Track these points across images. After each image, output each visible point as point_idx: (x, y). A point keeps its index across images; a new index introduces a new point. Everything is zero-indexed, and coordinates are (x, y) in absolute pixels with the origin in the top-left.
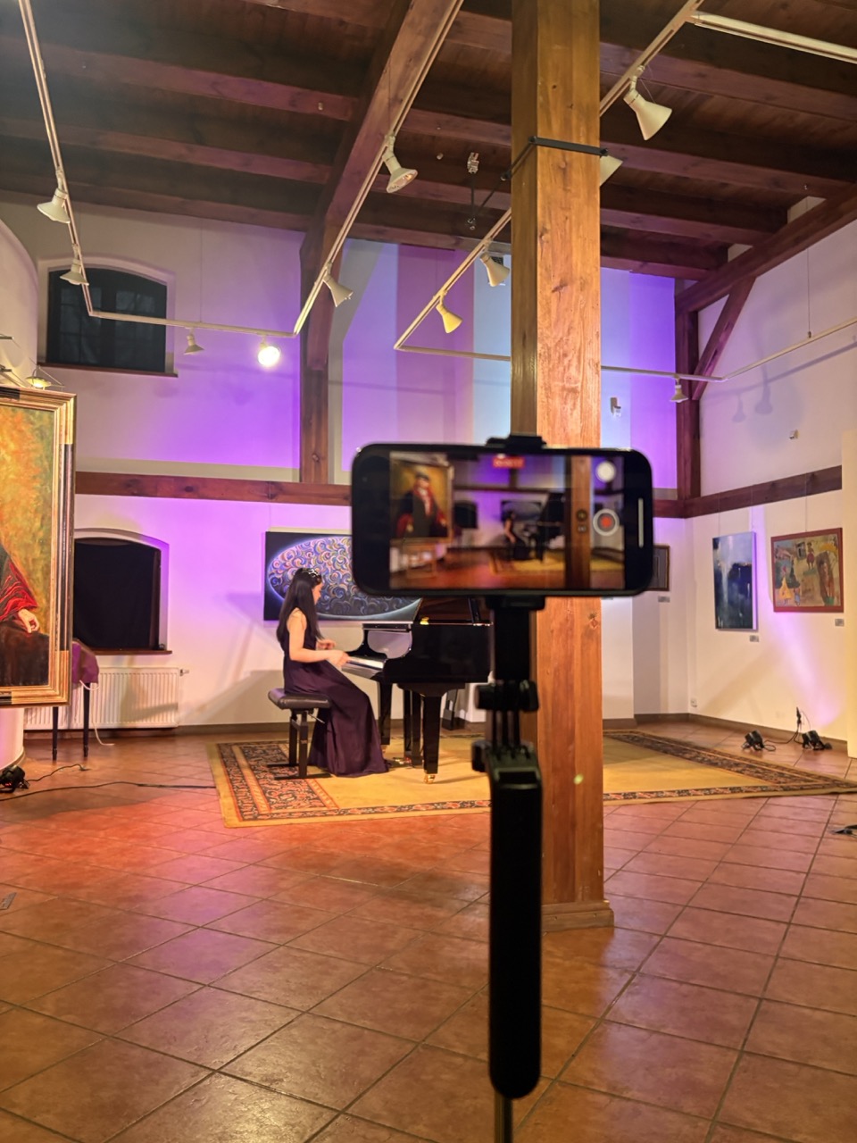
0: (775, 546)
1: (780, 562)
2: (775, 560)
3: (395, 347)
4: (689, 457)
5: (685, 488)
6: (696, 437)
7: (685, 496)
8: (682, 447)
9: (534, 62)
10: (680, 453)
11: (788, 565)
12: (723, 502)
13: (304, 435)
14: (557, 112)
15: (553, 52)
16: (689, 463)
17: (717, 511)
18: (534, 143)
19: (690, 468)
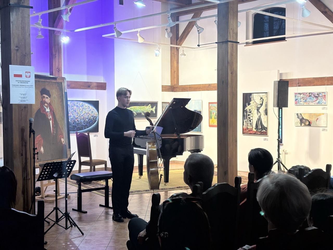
0: (210, 105)
1: (212, 110)
2: (210, 110)
3: (103, 36)
4: (176, 70)
5: (174, 81)
6: (178, 63)
7: (174, 84)
8: (173, 66)
9: (227, 23)
10: (172, 68)
11: (215, 112)
12: (190, 88)
13: (54, 61)
14: (232, 34)
15: (231, 21)
16: (176, 72)
17: (187, 91)
18: (228, 41)
19: (176, 74)
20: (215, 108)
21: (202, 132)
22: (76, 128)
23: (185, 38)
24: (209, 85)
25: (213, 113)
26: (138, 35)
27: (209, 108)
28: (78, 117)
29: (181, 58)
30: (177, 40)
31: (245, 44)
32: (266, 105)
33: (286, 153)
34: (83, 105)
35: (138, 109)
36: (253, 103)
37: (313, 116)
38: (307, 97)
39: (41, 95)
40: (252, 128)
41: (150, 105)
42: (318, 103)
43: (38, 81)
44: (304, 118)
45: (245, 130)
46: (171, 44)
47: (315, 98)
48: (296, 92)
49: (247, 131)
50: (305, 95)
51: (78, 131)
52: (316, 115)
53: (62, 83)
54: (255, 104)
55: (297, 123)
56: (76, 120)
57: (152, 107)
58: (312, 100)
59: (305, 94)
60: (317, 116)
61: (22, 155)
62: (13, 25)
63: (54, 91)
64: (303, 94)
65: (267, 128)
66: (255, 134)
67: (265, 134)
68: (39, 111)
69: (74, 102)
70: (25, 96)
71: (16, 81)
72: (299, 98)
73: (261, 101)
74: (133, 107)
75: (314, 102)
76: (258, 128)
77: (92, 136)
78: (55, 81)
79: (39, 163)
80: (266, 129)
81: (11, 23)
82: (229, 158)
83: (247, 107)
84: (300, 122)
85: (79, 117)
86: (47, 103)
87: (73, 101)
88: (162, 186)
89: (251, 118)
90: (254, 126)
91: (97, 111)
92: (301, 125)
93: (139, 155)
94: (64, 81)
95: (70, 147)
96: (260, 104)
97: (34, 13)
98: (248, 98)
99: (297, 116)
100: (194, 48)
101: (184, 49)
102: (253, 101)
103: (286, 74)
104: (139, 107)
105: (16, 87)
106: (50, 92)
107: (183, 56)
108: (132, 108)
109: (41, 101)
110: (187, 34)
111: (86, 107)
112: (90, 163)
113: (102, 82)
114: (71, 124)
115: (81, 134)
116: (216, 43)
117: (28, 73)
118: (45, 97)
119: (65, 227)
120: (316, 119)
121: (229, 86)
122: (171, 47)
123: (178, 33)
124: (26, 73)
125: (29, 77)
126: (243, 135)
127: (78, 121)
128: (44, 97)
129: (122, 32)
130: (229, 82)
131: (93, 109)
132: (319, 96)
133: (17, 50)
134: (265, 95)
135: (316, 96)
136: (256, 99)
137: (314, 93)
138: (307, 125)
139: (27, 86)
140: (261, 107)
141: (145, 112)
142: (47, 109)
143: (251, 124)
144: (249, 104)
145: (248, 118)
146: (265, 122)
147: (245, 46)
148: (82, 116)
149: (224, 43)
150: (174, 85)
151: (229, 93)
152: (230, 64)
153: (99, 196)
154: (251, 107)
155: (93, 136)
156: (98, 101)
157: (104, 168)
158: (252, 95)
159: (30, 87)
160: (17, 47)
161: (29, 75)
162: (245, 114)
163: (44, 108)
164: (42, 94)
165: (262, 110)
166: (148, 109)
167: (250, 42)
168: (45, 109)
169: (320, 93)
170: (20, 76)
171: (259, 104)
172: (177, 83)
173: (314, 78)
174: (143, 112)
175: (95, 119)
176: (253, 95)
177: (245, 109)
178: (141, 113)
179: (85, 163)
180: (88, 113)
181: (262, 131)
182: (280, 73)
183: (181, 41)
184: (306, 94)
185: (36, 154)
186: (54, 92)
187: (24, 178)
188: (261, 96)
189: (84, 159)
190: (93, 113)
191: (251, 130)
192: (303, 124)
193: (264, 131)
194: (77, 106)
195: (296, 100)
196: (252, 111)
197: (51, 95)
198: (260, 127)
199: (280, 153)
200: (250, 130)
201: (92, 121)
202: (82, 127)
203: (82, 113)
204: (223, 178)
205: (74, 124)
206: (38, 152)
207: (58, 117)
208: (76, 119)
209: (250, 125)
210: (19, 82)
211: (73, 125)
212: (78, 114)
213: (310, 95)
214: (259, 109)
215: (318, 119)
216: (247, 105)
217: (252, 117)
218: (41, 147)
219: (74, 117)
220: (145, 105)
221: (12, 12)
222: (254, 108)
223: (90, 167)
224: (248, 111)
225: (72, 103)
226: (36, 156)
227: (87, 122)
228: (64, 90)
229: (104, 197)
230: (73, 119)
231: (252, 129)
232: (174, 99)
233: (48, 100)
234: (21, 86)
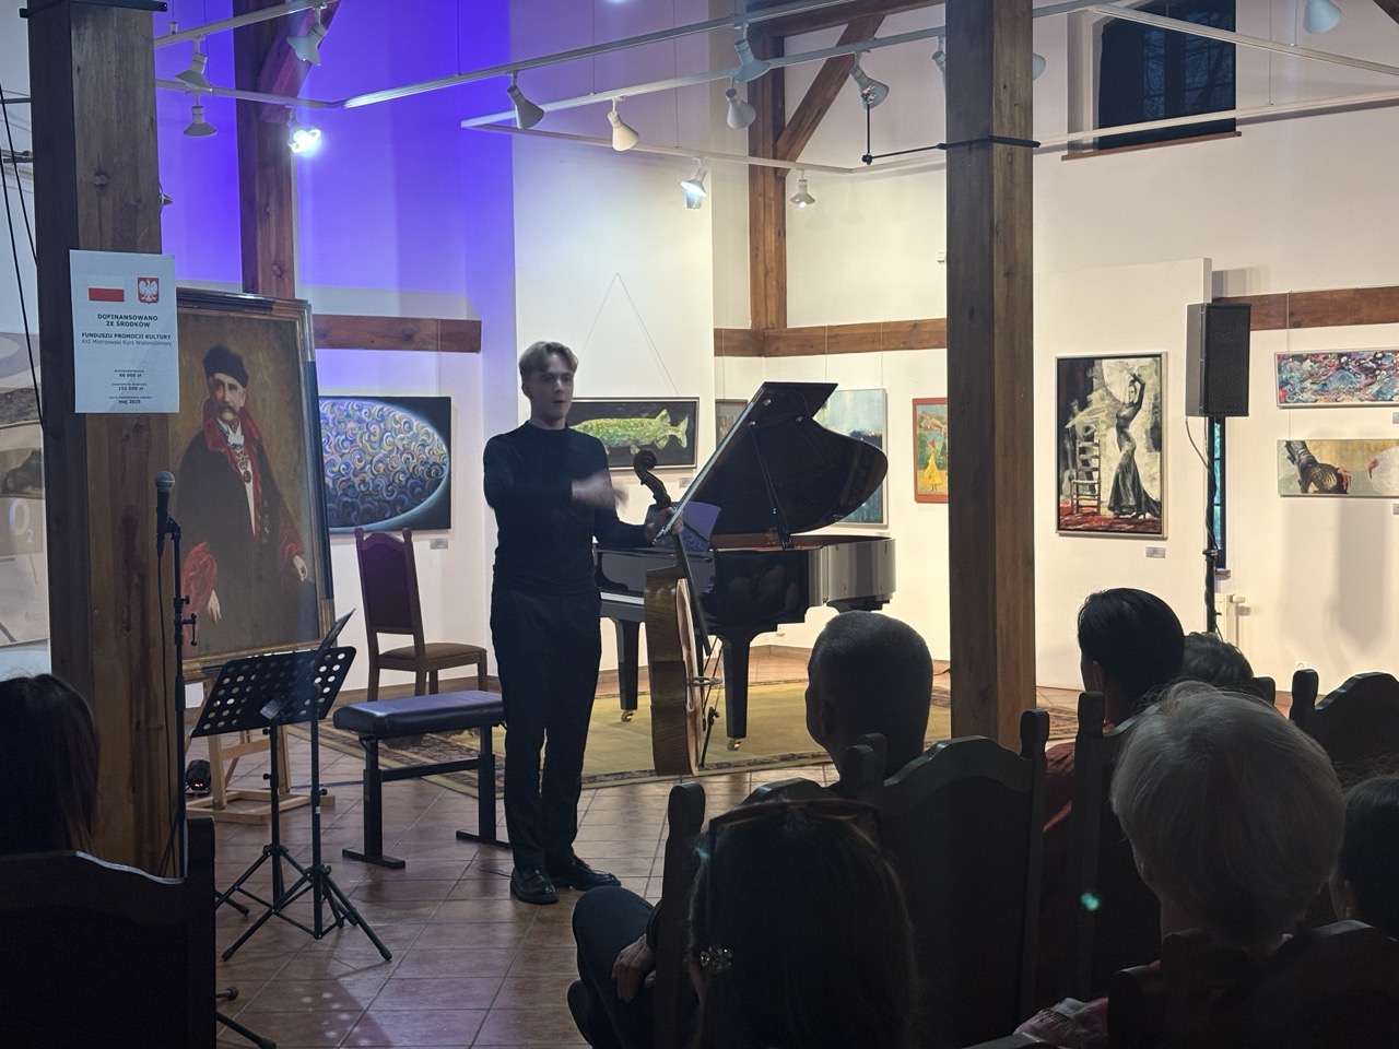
0: (919, 412)
1: (926, 433)
2: (919, 431)
3: (464, 124)
4: (774, 265)
5: (766, 311)
6: (781, 234)
7: (767, 324)
8: (761, 248)
9: (988, 61)
10: (757, 255)
11: (938, 438)
12: (833, 341)
13: (259, 232)
14: (1006, 111)
15: (1004, 55)
16: (773, 275)
17: (823, 353)
18: (992, 139)
19: (774, 283)
20: (939, 423)
21: (885, 523)
22: (355, 513)
23: (809, 128)
24: (916, 325)
25: (933, 444)
26: (612, 117)
27: (917, 422)
28: (364, 466)
29: (797, 212)
30: (776, 139)
31: (1066, 153)
32: (1155, 407)
33: (1242, 611)
34: (382, 416)
35: (616, 431)
36: (1103, 399)
37: (1354, 451)
38: (1331, 373)
39: (208, 377)
40: (1098, 507)
41: (664, 412)
42: (1378, 396)
43: (196, 317)
44: (1319, 462)
45: (1067, 515)
46: (753, 153)
47: (1363, 376)
48: (1283, 350)
49: (1078, 517)
50: (1320, 362)
51: (365, 527)
52: (1369, 449)
53: (294, 324)
54: (1107, 402)
55: (1284, 482)
56: (357, 481)
57: (675, 423)
58: (1352, 383)
59: (1321, 358)
60: (1372, 452)
61: (128, 628)
62: (82, 81)
63: (260, 356)
64: (1314, 357)
65: (1159, 504)
66: (1110, 529)
67: (1154, 529)
68: (199, 441)
69: (347, 402)
70: (136, 380)
71: (100, 317)
72: (1297, 374)
73: (1132, 389)
74: (594, 422)
75: (1361, 394)
76: (1124, 503)
77: (422, 545)
78: (267, 318)
79: (201, 662)
80: (1156, 507)
81: (74, 72)
82: (998, 631)
83: (1074, 416)
84: (1299, 478)
85: (368, 466)
86: (232, 410)
87: (343, 401)
88: (716, 753)
89: (1094, 463)
90: (1106, 496)
91: (441, 442)
92: (1305, 490)
93: (622, 621)
94: (303, 317)
95: (329, 594)
96: (1132, 404)
97: (174, 33)
98: (1081, 379)
99: (1289, 451)
100: (851, 170)
101: (808, 172)
102: (1100, 391)
103: (1241, 274)
104: (621, 421)
105: (100, 342)
106: (245, 361)
107: (803, 204)
108: (592, 428)
109: (208, 401)
110: (818, 115)
111: (397, 422)
112: (413, 659)
113: (464, 318)
114: (336, 496)
115: (376, 535)
116: (941, 146)
117: (148, 281)
118: (223, 384)
119: (313, 929)
120: (1367, 465)
121: (996, 331)
122: (752, 167)
123: (780, 105)
124: (142, 282)
125: (153, 301)
126: (1061, 535)
127: (363, 482)
128: (220, 384)
129: (546, 108)
130: (996, 313)
131: (427, 433)
132: (1380, 366)
133: (102, 186)
134: (1151, 364)
135: (1368, 369)
136: (1115, 383)
137: (1357, 353)
138: (1329, 492)
139: (145, 339)
140: (1135, 414)
141: (646, 442)
142: (234, 432)
143: (1092, 486)
144: (1084, 405)
145: (1079, 464)
146: (1153, 479)
147: (1064, 158)
148: (379, 461)
149: (974, 146)
150: (764, 326)
151: (996, 360)
152: (1001, 233)
153: (456, 795)
154: (1095, 416)
155: (428, 544)
156: (449, 399)
157: (477, 681)
158: (1097, 367)
159: (159, 340)
160: (98, 174)
161: (155, 293)
162: (1068, 446)
163: (222, 431)
164: (210, 373)
165: (1139, 428)
166: (656, 429)
167: (1085, 142)
168: (225, 436)
169: (1384, 356)
170: (116, 296)
171: (1127, 402)
172: (778, 322)
173: (1357, 290)
174: (636, 442)
175: (437, 474)
176: (1101, 364)
177: (1069, 426)
178: (628, 448)
179: (396, 660)
180: (405, 449)
181: (1141, 517)
182: (1213, 273)
183: (793, 144)
184: (1325, 358)
185: (186, 622)
186: (262, 365)
187: (138, 723)
188: (1136, 368)
189: (389, 642)
190: (427, 448)
191: (1094, 514)
192: (1312, 488)
193: (1148, 515)
194: (360, 421)
195: (1283, 384)
196: (1096, 434)
197: (248, 372)
198: (1132, 502)
199: (1217, 609)
200: (1088, 514)
201: (424, 481)
202: (381, 509)
203: (381, 447)
204: (976, 717)
205: (347, 495)
206: (193, 616)
207: (276, 467)
208: (355, 476)
209: (1089, 493)
210: (110, 320)
211: (345, 499)
212: (365, 452)
213: (1344, 362)
214: (1127, 426)
215: (1375, 464)
216: (1076, 408)
217: (1096, 457)
218: (210, 594)
219: (347, 465)
220: (644, 411)
221: (78, 29)
222: (1103, 422)
223: (414, 674)
224: (1080, 432)
225: (340, 410)
226: (186, 631)
227: (403, 489)
228: (305, 356)
229: (477, 802)
230: (343, 476)
231: (1095, 510)
232: (767, 385)
233: (235, 398)
234: (122, 340)
